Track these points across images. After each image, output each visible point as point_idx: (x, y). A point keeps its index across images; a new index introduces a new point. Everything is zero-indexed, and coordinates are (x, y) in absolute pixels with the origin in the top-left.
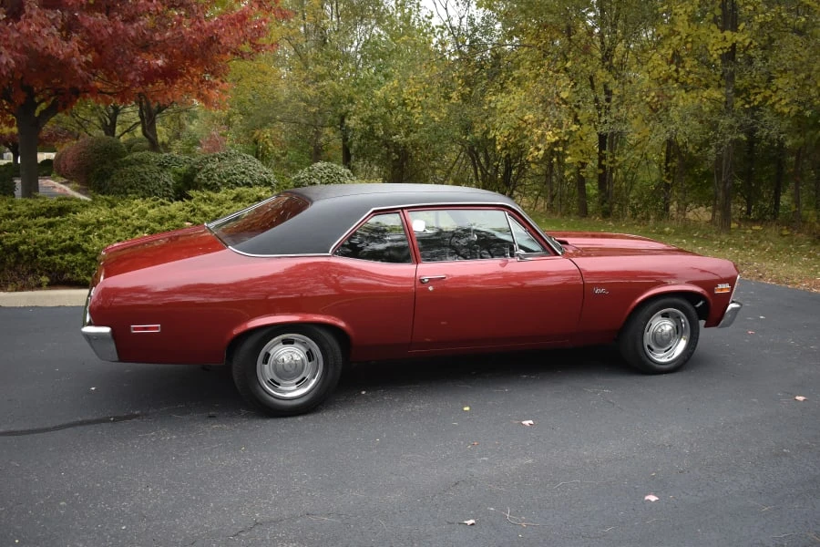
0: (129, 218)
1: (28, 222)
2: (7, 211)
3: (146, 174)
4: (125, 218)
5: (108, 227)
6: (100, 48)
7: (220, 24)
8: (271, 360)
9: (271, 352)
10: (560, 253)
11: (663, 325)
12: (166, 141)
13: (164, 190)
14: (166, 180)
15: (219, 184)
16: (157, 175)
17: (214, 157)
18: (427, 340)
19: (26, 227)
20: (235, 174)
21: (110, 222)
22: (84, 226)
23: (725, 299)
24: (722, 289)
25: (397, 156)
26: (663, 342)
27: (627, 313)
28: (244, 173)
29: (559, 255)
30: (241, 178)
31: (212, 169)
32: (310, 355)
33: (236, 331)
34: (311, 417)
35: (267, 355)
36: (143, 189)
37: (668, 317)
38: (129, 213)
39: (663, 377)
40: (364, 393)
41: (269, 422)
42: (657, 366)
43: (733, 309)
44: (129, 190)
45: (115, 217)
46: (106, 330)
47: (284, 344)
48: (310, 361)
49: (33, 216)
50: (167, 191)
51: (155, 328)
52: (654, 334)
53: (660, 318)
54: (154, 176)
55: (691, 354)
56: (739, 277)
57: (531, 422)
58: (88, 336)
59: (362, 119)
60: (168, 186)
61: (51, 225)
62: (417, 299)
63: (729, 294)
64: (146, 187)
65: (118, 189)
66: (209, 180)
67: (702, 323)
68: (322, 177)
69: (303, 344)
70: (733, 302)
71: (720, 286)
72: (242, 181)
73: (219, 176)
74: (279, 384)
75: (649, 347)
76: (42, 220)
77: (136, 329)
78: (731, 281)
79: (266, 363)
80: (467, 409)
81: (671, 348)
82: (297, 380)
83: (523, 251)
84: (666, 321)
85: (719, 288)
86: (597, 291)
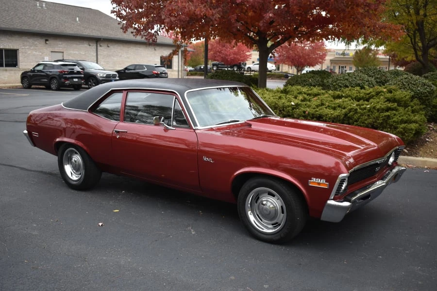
9: (72, 156)
24: (319, 184)
29: (193, 129)
37: (274, 196)
47: (75, 153)
51: (37, 135)
52: (258, 207)
57: (102, 225)
63: (329, 190)
71: (314, 180)
74: (74, 173)
75: (258, 215)
77: (34, 134)
78: (330, 179)
80: (116, 211)
81: (277, 223)
82: (79, 173)
83: (175, 123)
84: (271, 199)
85: (315, 182)
86: (205, 159)
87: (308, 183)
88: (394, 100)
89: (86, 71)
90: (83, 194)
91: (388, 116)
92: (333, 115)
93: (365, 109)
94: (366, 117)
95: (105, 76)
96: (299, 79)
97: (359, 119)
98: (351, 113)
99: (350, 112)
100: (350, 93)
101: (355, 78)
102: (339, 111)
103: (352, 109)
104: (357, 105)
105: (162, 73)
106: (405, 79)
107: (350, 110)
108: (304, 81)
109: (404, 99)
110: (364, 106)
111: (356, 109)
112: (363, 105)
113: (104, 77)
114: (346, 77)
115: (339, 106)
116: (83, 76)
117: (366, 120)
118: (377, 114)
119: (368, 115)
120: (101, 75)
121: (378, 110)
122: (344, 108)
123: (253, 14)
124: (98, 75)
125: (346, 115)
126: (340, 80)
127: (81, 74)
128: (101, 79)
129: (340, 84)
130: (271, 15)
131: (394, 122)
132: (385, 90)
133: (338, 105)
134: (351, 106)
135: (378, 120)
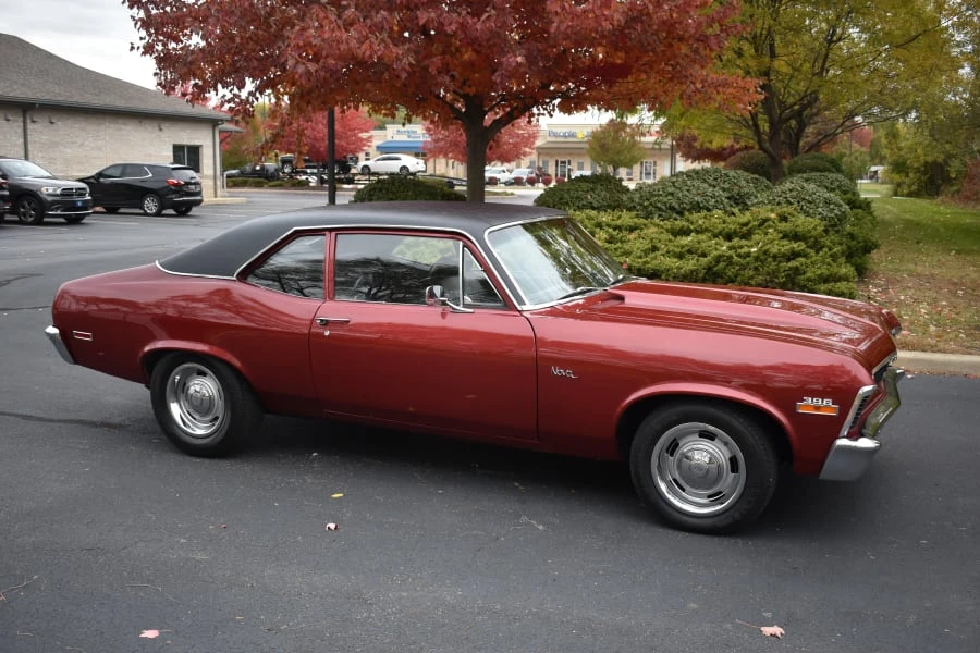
6: (476, 46)
9: (187, 382)
10: (519, 307)
11: (704, 452)
24: (818, 408)
27: (618, 415)
29: (517, 311)
35: (184, 385)
37: (713, 439)
40: (315, 454)
46: (56, 331)
47: (197, 374)
48: (220, 399)
51: (88, 336)
53: (696, 437)
57: (333, 526)
58: (48, 334)
63: (839, 419)
69: (211, 378)
70: (852, 435)
71: (809, 401)
74: (195, 419)
75: (675, 481)
79: (183, 392)
80: (337, 495)
81: (720, 493)
82: (210, 417)
83: (468, 300)
84: (706, 444)
85: (808, 405)
86: (556, 372)
87: (794, 407)
88: (796, 237)
89: (10, 181)
90: (224, 464)
91: (797, 268)
92: (682, 271)
93: (748, 255)
94: (751, 273)
95: (58, 192)
96: (566, 195)
97: (736, 276)
98: (721, 265)
99: (718, 262)
100: (707, 224)
101: (688, 191)
102: (694, 261)
103: (720, 256)
104: (730, 248)
105: (187, 184)
106: (791, 191)
107: (718, 259)
108: (577, 198)
109: (814, 233)
110: (745, 250)
111: (730, 257)
112: (741, 247)
113: (57, 195)
114: (670, 190)
115: (689, 252)
116: (7, 193)
117: (751, 278)
118: (773, 265)
119: (756, 269)
120: (51, 191)
121: (775, 257)
122: (704, 255)
123: (474, 56)
124: (44, 190)
125: (709, 268)
126: (655, 195)
127: (4, 189)
128: (50, 199)
129: (659, 205)
130: (519, 59)
131: (809, 280)
132: (773, 216)
133: (686, 248)
134: (716, 249)
135: (777, 277)
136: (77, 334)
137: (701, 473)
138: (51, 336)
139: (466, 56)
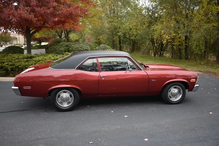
0: (46, 59)
1: (22, 60)
2: (18, 57)
3: (56, 48)
4: (45, 59)
5: (41, 62)
6: (42, 16)
7: (72, 9)
8: (60, 97)
9: (60, 95)
10: (142, 70)
11: (174, 91)
12: (78, 39)
13: (61, 52)
14: (62, 49)
15: (75, 50)
16: (59, 48)
17: (76, 43)
18: (107, 93)
19: (21, 61)
20: (79, 48)
21: (42, 60)
22: (35, 61)
23: (194, 83)
24: (193, 81)
25: (132, 43)
26: (175, 95)
27: (162, 87)
28: (81, 48)
29: (141, 70)
30: (80, 49)
31: (73, 47)
32: (71, 96)
33: (50, 89)
34: (70, 112)
35: (59, 96)
36: (56, 52)
37: (176, 88)
38: (47, 58)
39: (174, 105)
40: (88, 106)
41: (59, 113)
42: (172, 102)
43: (196, 86)
44: (52, 52)
45: (43, 59)
46: (17, 88)
47: (64, 92)
48: (71, 97)
49: (23, 59)
50: (62, 52)
51: (29, 88)
52: (172, 93)
53: (174, 88)
54: (58, 49)
55: (183, 99)
56: (198, 77)
57: (127, 116)
58: (14, 89)
59: (123, 33)
60: (62, 51)
61: (27, 61)
62: (99, 82)
63: (196, 82)
64: (56, 51)
65: (49, 52)
66: (72, 49)
67: (187, 90)
68: (102, 49)
69: (69, 93)
70: (197, 84)
71: (192, 80)
72: (80, 50)
73: (75, 48)
74: (63, 103)
75: (170, 96)
76: (26, 60)
77: (25, 88)
78: (196, 78)
79: (59, 97)
80: (112, 112)
81: (177, 97)
83: (131, 69)
86: (153, 80)
87: (190, 81)
136: (24, 88)
137: (176, 94)
138: (14, 90)
139: (40, 18)
